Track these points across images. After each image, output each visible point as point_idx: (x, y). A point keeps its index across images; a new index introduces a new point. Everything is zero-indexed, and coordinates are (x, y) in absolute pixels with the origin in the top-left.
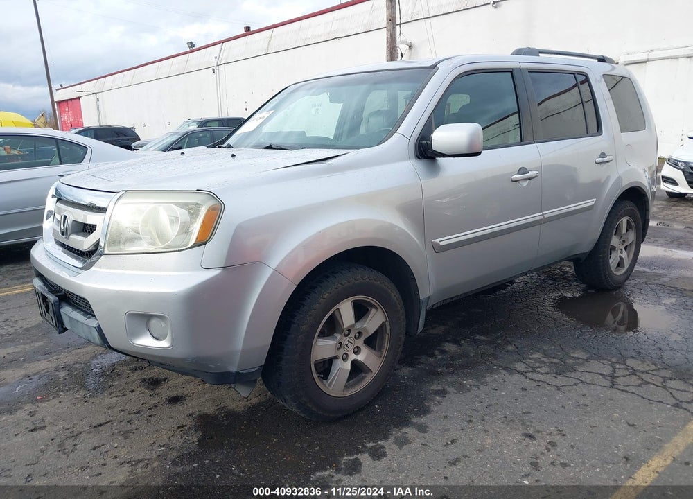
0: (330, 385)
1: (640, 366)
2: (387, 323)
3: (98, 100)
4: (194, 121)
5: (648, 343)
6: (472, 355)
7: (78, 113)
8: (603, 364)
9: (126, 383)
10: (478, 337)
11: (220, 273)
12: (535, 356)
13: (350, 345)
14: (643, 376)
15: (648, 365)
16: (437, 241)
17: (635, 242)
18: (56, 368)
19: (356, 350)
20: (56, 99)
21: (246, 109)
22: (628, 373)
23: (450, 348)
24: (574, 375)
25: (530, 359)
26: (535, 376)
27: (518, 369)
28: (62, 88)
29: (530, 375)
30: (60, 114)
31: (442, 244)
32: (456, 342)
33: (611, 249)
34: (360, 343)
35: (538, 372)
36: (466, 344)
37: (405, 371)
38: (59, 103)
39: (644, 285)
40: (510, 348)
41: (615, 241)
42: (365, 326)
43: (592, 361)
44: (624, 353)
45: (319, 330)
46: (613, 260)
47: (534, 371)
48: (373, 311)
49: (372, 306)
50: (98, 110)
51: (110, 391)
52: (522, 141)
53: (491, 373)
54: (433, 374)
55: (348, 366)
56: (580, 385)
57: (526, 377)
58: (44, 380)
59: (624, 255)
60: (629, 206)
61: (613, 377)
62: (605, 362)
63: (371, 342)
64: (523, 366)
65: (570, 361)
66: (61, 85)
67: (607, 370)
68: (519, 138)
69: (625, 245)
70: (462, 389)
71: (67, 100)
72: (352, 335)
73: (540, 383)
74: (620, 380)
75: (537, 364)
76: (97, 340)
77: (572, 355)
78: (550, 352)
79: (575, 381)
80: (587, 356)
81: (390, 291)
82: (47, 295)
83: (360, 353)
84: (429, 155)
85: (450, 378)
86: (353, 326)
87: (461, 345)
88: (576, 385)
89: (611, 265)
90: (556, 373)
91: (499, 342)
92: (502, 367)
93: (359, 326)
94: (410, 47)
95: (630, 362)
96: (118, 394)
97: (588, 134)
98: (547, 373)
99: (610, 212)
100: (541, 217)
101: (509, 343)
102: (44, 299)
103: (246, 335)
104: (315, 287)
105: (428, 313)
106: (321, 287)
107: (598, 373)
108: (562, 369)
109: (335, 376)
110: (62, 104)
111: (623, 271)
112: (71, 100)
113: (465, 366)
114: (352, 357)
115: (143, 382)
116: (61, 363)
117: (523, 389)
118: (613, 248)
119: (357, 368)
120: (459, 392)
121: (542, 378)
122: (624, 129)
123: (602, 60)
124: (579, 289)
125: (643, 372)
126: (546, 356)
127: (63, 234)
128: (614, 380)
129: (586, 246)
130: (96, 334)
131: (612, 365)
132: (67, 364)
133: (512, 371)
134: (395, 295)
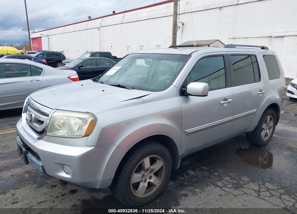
0: (138, 193)
1: (271, 187)
2: (164, 166)
3: (49, 39)
4: (89, 53)
5: (275, 175)
6: (200, 176)
7: (40, 44)
8: (255, 184)
9: (53, 182)
10: (203, 168)
11: (94, 148)
12: (227, 178)
13: (147, 176)
14: (272, 192)
15: (274, 186)
16: (187, 130)
17: (273, 125)
18: (25, 172)
19: (150, 177)
20: (31, 37)
21: (112, 47)
22: (266, 190)
23: (191, 172)
24: (242, 189)
25: (224, 180)
26: (226, 189)
27: (219, 185)
28: (34, 33)
29: (223, 188)
30: (33, 43)
31: (189, 132)
32: (194, 170)
33: (262, 129)
34: (152, 174)
35: (227, 187)
36: (198, 171)
37: (171, 183)
38: (32, 39)
39: (276, 145)
40: (216, 174)
41: (264, 126)
42: (154, 167)
43: (251, 183)
44: (265, 179)
45: (135, 170)
46: (263, 133)
47: (225, 186)
48: (158, 161)
49: (158, 159)
50: (49, 43)
51: (46, 185)
52: (226, 86)
53: (207, 186)
54: (182, 186)
55: (146, 184)
56: (245, 195)
57: (222, 189)
58: (19, 178)
59: (268, 131)
60: (272, 111)
61: (259, 191)
62: (256, 183)
63: (157, 174)
64: (221, 183)
65: (241, 182)
66: (34, 31)
67: (257, 188)
68: (225, 85)
69: (269, 127)
70: (194, 193)
71: (36, 38)
72: (149, 171)
73: (228, 193)
74: (262, 194)
75: (227, 183)
76: (42, 171)
77: (242, 179)
78: (233, 177)
79: (243, 193)
80: (249, 180)
81: (166, 152)
82: (22, 148)
83: (151, 179)
84: (185, 94)
85: (190, 188)
86: (149, 168)
87: (195, 171)
88: (243, 195)
89: (262, 136)
90: (235, 188)
91: (212, 170)
92: (212, 183)
93: (152, 167)
94: (183, 24)
95: (267, 184)
96: (49, 187)
97: (255, 81)
98: (231, 188)
99: (263, 114)
100: (233, 118)
101: (216, 171)
102: (21, 149)
103: (104, 173)
104: (134, 153)
105: (182, 160)
106: (136, 152)
107: (253, 189)
108: (237, 186)
109: (141, 189)
110: (34, 39)
111: (267, 138)
112: (38, 38)
113: (196, 182)
114: (148, 180)
115: (60, 182)
116: (26, 170)
117: (220, 195)
118: (264, 129)
119: (150, 185)
120: (193, 195)
121: (228, 190)
122: (271, 78)
123: (263, 48)
124: (248, 144)
125: (272, 190)
126: (231, 179)
127: (30, 122)
128: (260, 193)
129: (252, 129)
130: (41, 169)
131: (259, 185)
132: (29, 170)
133: (216, 186)
134: (168, 154)
